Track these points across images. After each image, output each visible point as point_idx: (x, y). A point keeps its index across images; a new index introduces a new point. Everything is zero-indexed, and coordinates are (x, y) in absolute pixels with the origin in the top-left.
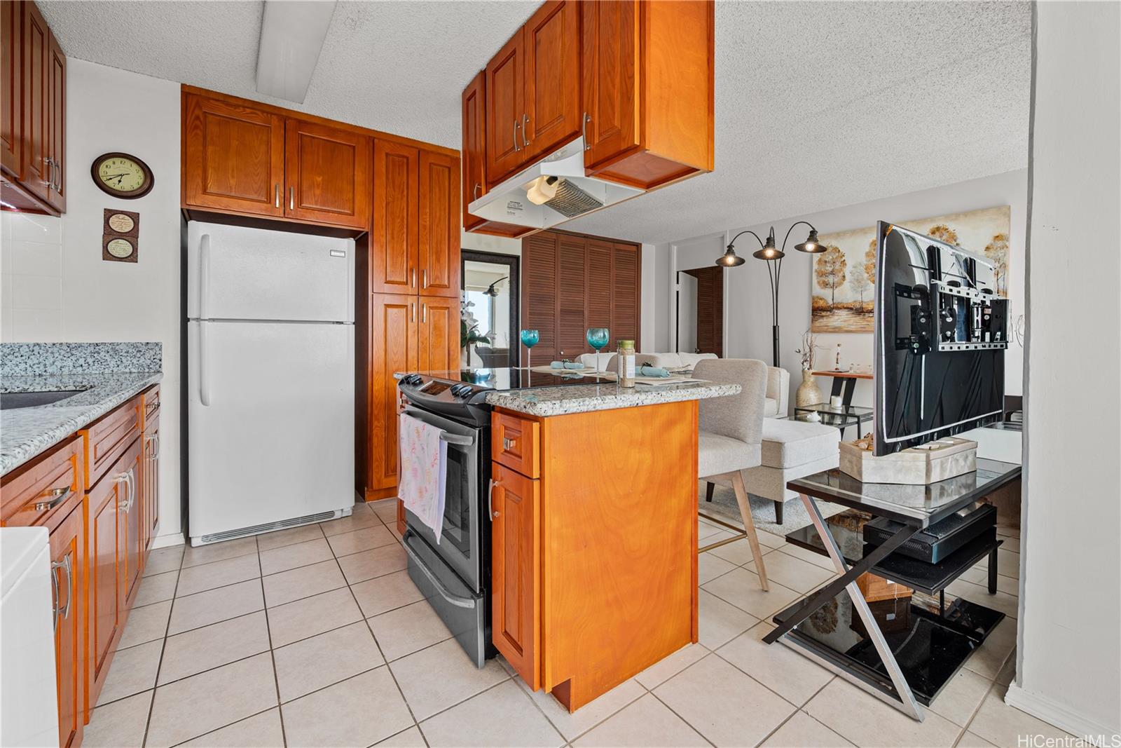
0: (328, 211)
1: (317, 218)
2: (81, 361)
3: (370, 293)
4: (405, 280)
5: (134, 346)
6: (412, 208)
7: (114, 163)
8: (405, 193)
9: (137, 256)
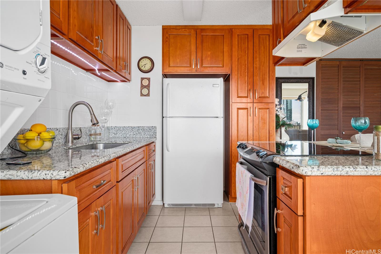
0: (213, 67)
1: (209, 71)
2: (135, 133)
3: (231, 103)
4: (247, 96)
5: (148, 127)
6: (250, 59)
7: (143, 60)
8: (247, 52)
9: (149, 94)
